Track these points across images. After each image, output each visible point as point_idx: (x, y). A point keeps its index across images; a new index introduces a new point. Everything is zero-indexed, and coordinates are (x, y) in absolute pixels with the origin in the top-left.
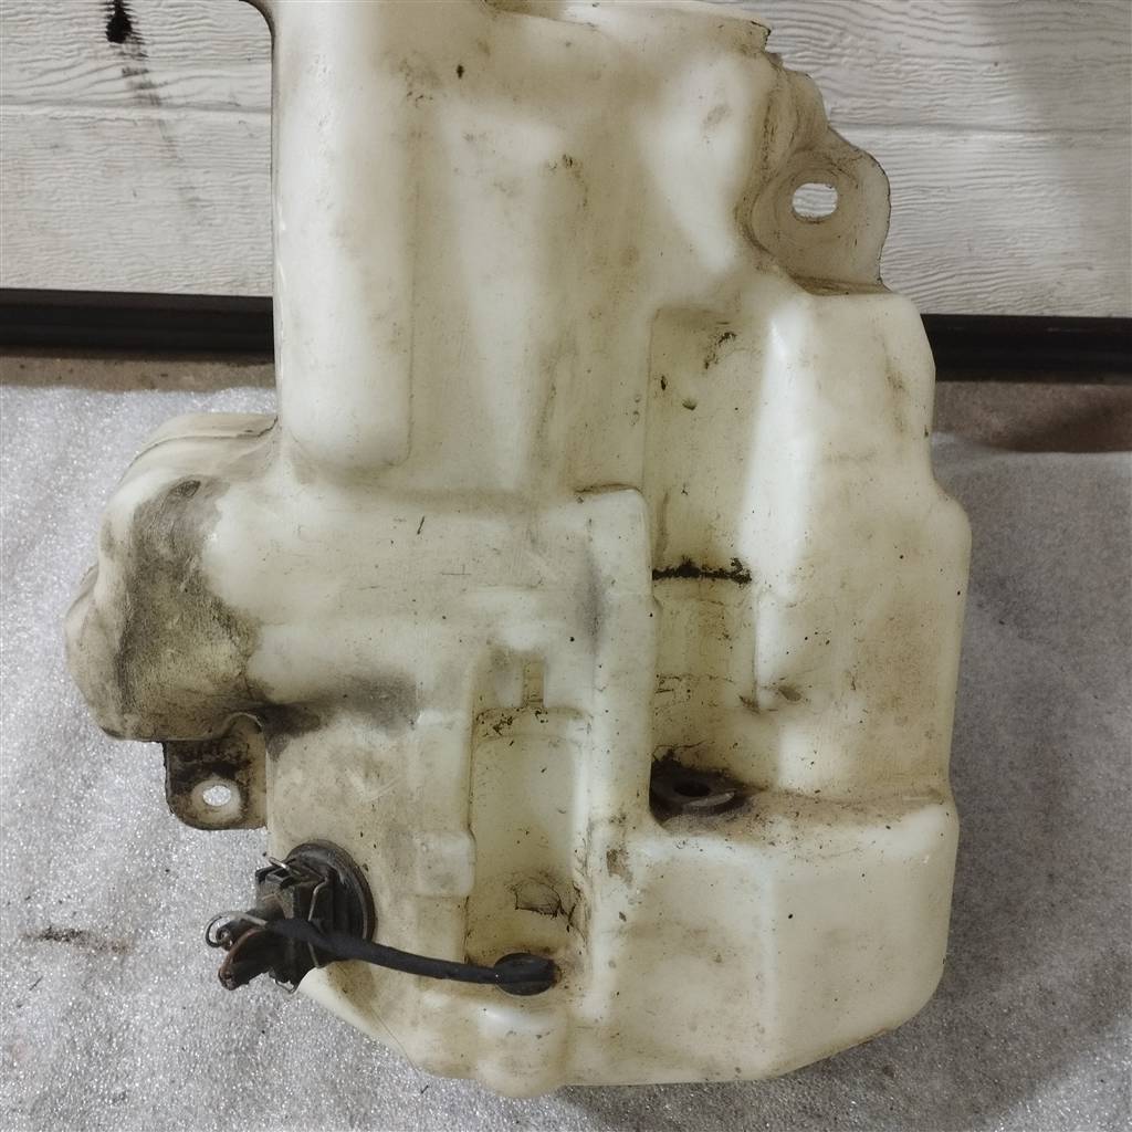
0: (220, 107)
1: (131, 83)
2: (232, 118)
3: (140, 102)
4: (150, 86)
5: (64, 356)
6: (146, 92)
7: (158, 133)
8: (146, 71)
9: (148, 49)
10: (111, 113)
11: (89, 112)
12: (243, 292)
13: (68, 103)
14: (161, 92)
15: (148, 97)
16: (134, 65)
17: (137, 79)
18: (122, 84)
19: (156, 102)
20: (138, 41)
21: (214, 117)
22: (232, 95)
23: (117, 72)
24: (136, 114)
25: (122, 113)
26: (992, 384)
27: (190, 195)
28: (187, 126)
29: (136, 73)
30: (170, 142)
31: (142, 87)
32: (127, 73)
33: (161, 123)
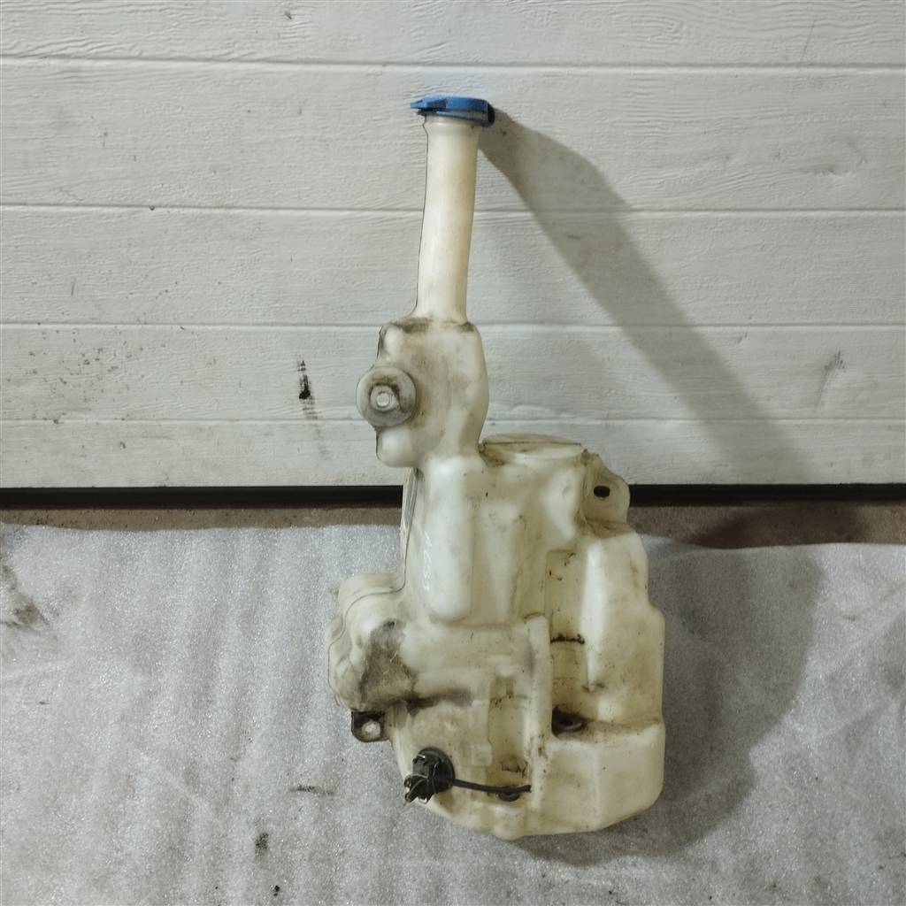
0: (344, 419)
1: (306, 414)
2: (348, 422)
3: (309, 418)
4: (314, 413)
5: (245, 508)
6: (312, 415)
7: (314, 429)
8: (312, 408)
9: (316, 401)
10: (294, 422)
11: (284, 422)
12: (340, 484)
13: (276, 419)
14: (318, 415)
15: (312, 416)
16: (308, 406)
17: (308, 411)
18: (302, 412)
19: (316, 418)
20: (312, 399)
21: (339, 423)
22: (349, 414)
23: (301, 408)
24: (306, 422)
25: (299, 422)
26: (690, 508)
27: (323, 449)
28: (326, 426)
29: (308, 409)
30: (319, 432)
31: (310, 413)
32: (304, 409)
33: (316, 425)
